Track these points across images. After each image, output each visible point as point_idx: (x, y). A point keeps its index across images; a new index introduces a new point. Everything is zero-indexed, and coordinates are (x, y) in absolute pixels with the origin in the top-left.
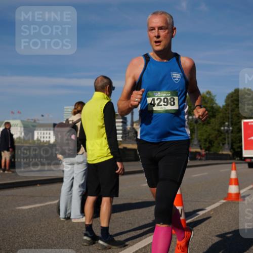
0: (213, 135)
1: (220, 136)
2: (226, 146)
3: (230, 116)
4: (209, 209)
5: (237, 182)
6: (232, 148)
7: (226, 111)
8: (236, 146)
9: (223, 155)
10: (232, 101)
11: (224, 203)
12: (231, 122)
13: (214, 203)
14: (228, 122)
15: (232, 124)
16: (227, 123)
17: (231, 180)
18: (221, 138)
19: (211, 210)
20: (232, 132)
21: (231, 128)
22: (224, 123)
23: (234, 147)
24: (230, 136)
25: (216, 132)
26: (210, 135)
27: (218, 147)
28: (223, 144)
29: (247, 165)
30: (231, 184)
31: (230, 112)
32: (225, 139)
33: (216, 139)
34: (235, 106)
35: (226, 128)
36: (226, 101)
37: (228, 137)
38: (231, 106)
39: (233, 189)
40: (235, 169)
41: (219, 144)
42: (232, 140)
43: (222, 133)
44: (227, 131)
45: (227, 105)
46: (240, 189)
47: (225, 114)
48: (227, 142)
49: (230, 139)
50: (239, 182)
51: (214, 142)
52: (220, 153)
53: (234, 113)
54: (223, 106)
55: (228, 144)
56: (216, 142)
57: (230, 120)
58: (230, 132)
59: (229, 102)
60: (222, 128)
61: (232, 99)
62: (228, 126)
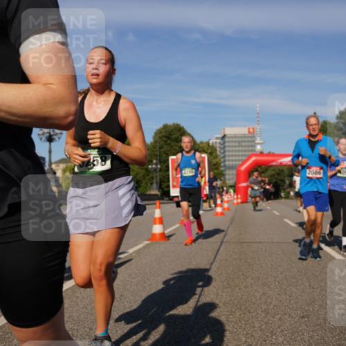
0: (141, 175)
1: (148, 175)
2: (155, 186)
3: (158, 153)
4: (131, 251)
5: (161, 221)
6: (160, 188)
7: (154, 148)
8: (164, 185)
9: (150, 195)
10: (160, 138)
11: (148, 244)
12: (160, 159)
13: (137, 245)
14: (156, 159)
15: (160, 162)
16: (155, 161)
17: (155, 219)
18: (148, 177)
19: (133, 253)
20: (160, 170)
21: (159, 166)
22: (152, 161)
23: (163, 186)
24: (158, 175)
25: (144, 171)
26: (137, 174)
27: (146, 187)
28: (151, 184)
29: (175, 205)
30: (155, 223)
31: (158, 149)
32: (153, 178)
33: (144, 179)
34: (163, 142)
35: (154, 166)
36: (154, 137)
37: (156, 177)
38: (159, 143)
39: (157, 229)
40: (160, 208)
41: (147, 184)
42: (160, 179)
43: (150, 172)
44: (155, 170)
45: (155, 142)
46: (164, 229)
47: (153, 151)
48: (155, 181)
49: (158, 179)
50: (164, 221)
51: (141, 182)
52: (148, 193)
53: (162, 150)
54: (151, 143)
55: (157, 183)
56: (144, 182)
57: (158, 158)
58: (158, 170)
59: (157, 138)
60: (150, 167)
61: (160, 135)
62: (156, 164)
